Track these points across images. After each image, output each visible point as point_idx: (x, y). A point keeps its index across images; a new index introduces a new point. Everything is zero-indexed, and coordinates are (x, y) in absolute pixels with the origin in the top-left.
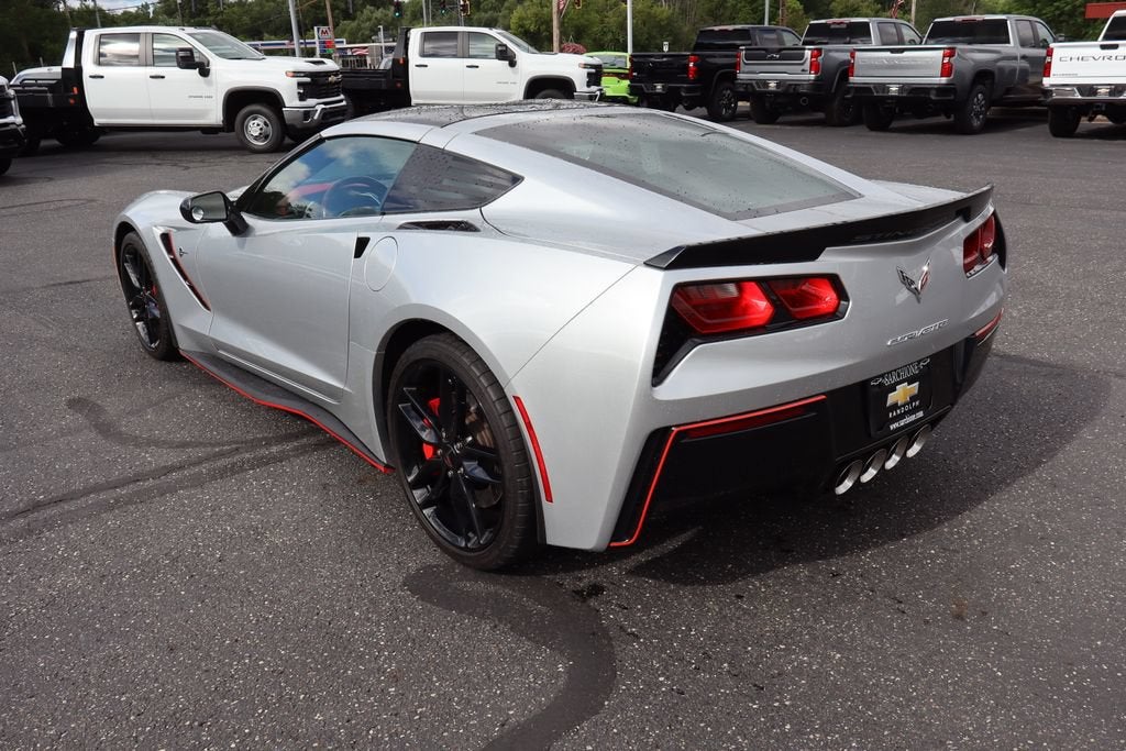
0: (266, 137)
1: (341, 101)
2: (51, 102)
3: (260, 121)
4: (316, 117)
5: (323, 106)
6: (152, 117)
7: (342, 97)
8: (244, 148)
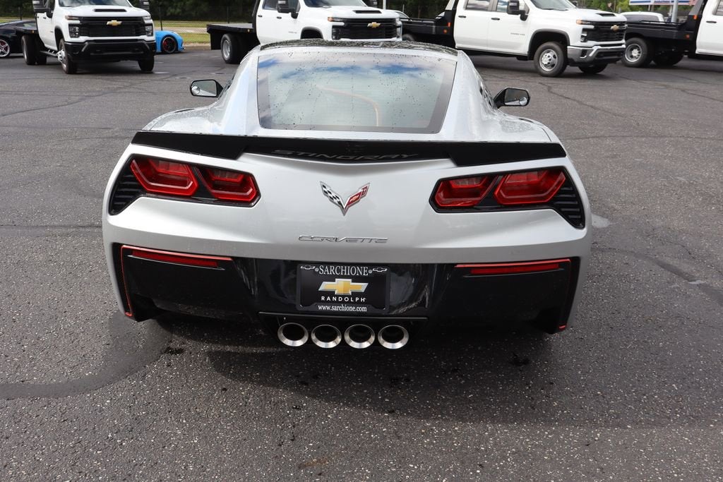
0: (553, 66)
1: (621, 44)
2: (434, 31)
3: (551, 54)
4: (591, 55)
5: (600, 47)
6: (487, 45)
7: (623, 41)
8: (537, 72)
